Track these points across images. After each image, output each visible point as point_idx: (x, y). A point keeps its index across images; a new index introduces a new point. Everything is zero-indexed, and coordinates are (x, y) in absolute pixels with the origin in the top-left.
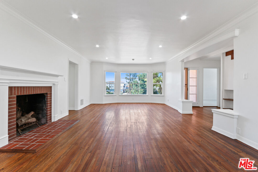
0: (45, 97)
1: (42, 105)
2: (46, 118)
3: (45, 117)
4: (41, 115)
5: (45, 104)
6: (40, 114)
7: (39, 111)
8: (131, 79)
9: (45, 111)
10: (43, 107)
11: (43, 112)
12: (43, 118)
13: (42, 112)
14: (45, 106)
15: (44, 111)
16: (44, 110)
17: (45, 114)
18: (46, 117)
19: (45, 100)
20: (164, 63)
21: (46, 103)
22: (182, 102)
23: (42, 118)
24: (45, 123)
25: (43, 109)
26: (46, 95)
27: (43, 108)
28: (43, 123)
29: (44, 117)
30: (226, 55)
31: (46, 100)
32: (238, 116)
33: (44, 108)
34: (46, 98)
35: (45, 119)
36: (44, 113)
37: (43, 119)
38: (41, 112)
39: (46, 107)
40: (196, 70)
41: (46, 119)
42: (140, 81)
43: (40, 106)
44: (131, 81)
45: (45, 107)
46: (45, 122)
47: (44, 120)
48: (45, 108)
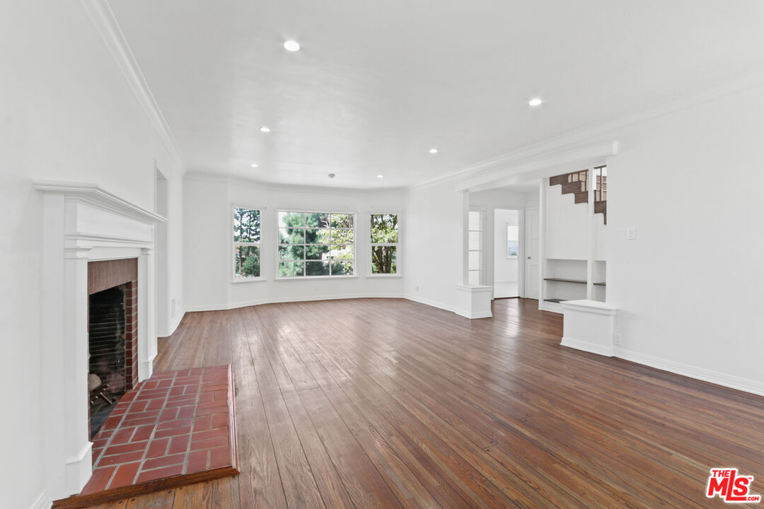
0: (122, 295)
1: (108, 325)
2: (127, 369)
3: (122, 367)
4: (107, 363)
5: (120, 320)
6: (103, 359)
7: (100, 348)
8: (244, 228)
9: (123, 344)
10: (115, 333)
11: (115, 350)
12: (112, 371)
13: (110, 351)
14: (123, 328)
15: (118, 346)
16: (118, 342)
17: (123, 358)
18: (125, 367)
19: (122, 306)
20: (402, 191)
21: (125, 317)
22: (470, 290)
23: (109, 373)
24: (123, 388)
25: (115, 340)
26: (125, 290)
27: (115, 338)
28: (113, 392)
29: (116, 368)
30: (551, 184)
31: (125, 308)
32: (617, 310)
33: (118, 335)
34: (125, 298)
35: (122, 375)
36: (117, 352)
37: (113, 376)
38: (105, 352)
39: (126, 332)
40: (478, 213)
41: (125, 374)
42: (293, 234)
43: (102, 331)
44: (245, 234)
45: (123, 333)
46: (122, 386)
47: (120, 377)
48: (120, 337)
